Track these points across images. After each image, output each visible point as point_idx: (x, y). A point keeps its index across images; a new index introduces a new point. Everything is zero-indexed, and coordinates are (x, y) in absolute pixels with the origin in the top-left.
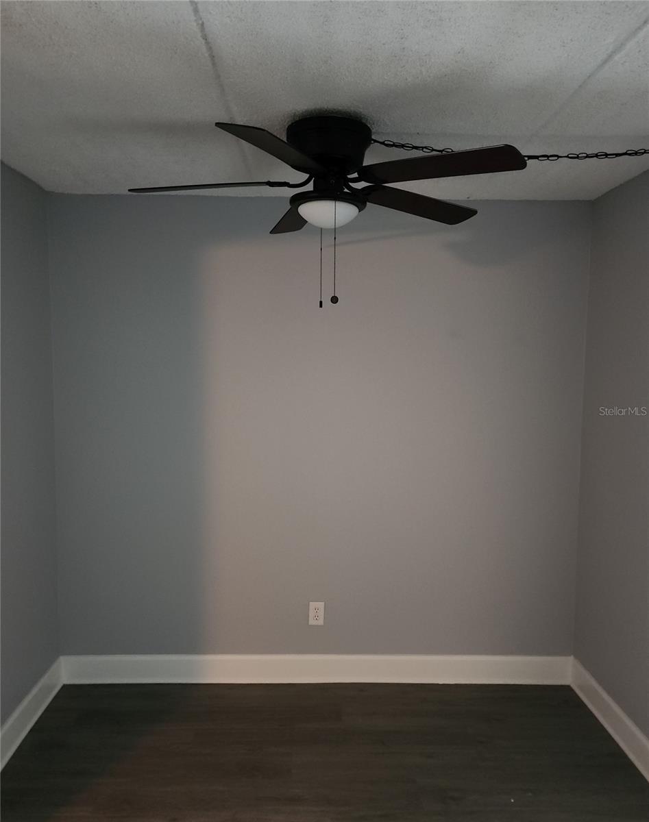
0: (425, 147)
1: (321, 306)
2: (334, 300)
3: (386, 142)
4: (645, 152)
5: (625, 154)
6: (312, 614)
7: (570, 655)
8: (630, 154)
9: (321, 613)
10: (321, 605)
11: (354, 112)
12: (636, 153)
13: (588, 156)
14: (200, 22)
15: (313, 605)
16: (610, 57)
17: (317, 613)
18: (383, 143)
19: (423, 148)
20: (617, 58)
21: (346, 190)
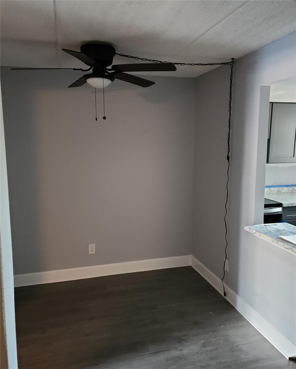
0: (136, 57)
1: (96, 120)
2: (104, 118)
3: (121, 54)
4: (214, 64)
5: (208, 64)
6: (90, 249)
7: (191, 254)
8: (209, 65)
9: (94, 249)
10: (94, 245)
11: (109, 42)
12: (212, 64)
13: (195, 65)
14: (55, 8)
15: (90, 246)
16: (204, 33)
17: (92, 249)
18: (119, 55)
19: (135, 57)
20: (206, 34)
21: (106, 73)
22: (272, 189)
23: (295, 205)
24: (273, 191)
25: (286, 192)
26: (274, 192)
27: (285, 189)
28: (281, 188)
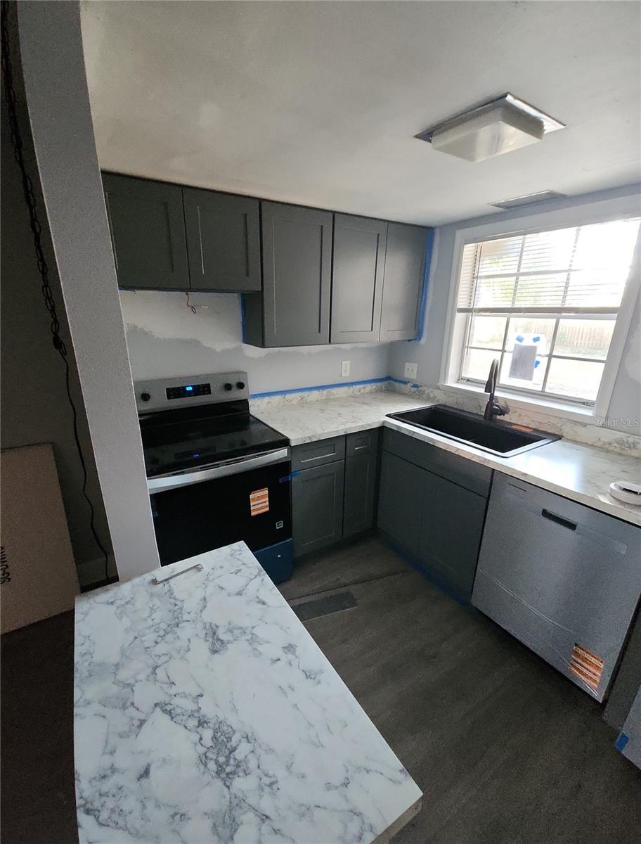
22: (288, 396)
23: (316, 437)
24: (291, 401)
25: (317, 401)
26: (295, 402)
27: (315, 395)
28: (306, 394)
